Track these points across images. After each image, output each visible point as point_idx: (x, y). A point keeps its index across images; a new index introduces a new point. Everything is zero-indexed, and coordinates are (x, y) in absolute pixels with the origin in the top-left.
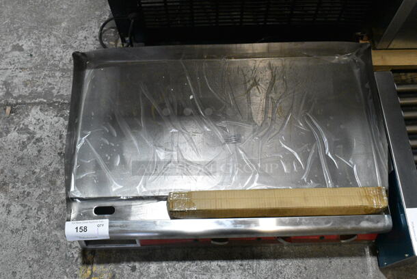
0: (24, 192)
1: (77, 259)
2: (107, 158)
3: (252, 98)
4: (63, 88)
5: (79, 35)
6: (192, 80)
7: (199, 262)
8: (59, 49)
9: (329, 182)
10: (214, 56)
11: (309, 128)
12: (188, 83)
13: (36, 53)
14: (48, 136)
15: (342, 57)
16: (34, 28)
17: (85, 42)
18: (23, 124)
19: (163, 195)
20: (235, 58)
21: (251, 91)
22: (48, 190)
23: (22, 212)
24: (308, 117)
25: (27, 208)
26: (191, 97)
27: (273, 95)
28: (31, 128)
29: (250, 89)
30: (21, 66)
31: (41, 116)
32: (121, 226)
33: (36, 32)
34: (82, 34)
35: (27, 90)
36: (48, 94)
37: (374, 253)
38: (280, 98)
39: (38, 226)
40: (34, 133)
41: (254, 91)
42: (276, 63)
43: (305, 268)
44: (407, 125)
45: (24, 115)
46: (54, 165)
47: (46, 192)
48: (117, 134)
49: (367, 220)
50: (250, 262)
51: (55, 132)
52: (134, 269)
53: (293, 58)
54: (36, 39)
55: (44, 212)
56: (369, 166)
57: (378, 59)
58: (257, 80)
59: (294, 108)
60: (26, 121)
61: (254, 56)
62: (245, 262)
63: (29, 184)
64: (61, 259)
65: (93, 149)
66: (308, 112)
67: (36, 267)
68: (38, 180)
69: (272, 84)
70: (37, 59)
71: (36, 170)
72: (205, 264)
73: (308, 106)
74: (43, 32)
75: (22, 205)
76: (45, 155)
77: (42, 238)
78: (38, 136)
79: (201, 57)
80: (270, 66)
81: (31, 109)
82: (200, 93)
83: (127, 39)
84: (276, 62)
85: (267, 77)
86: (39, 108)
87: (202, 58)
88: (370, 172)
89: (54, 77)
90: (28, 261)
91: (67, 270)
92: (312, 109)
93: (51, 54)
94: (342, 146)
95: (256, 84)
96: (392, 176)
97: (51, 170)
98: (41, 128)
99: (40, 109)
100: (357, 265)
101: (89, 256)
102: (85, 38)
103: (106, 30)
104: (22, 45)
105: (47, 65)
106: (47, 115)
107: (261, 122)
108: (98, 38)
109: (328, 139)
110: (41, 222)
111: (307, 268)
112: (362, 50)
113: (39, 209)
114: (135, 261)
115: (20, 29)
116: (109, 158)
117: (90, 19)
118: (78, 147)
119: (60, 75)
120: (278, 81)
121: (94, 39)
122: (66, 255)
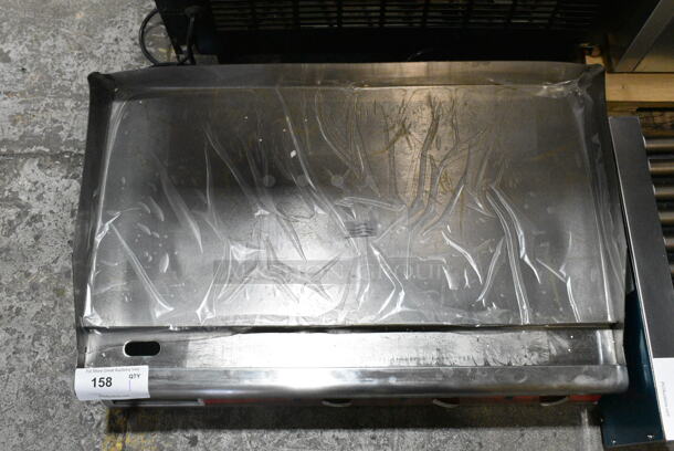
0: (11, 307)
1: (99, 424)
2: (147, 258)
3: (397, 157)
4: (78, 129)
5: (106, 35)
6: (294, 123)
7: (303, 432)
8: (71, 60)
9: (525, 307)
10: (334, 81)
11: (494, 212)
12: (287, 128)
13: (31, 66)
14: (51, 212)
15: (553, 86)
16: (29, 22)
17: (115, 48)
18: (10, 191)
19: (241, 324)
20: (371, 86)
21: (396, 145)
22: (51, 304)
23: (7, 343)
24: (492, 192)
25: (15, 336)
26: (293, 154)
27: (433, 152)
28: (23, 198)
29: (394, 142)
30: (7, 89)
31: (40, 176)
32: (169, 378)
33: (32, 28)
34: (110, 34)
35: (16, 130)
36: (51, 138)
37: (594, 422)
38: (446, 158)
39: (35, 366)
40: (28, 206)
41: (401, 144)
42: (439, 95)
43: (480, 444)
44: (661, 209)
45: (11, 175)
46: (61, 262)
47: (47, 307)
48: (165, 216)
49: (586, 373)
50: (389, 433)
51: (64, 205)
52: (194, 441)
53: (470, 87)
54: (31, 41)
55: (44, 343)
56: (593, 280)
57: (616, 90)
58: (407, 126)
59: (469, 175)
60: (15, 186)
61: (403, 82)
62: (379, 433)
63: (19, 293)
64: (72, 422)
65: (124, 243)
66: (491, 183)
67: (30, 435)
68: (34, 287)
69: (433, 132)
70: (33, 77)
71: (31, 271)
72: (312, 434)
73: (492, 172)
74: (44, 29)
75: (7, 330)
76: (47, 244)
77: (41, 386)
78: (34, 211)
79: (311, 82)
80: (430, 102)
81: (22, 166)
82: (309, 147)
83: (185, 48)
84: (441, 94)
85: (425, 121)
86: (36, 162)
87: (314, 84)
88: (596, 290)
89: (62, 108)
90: (17, 427)
91: (83, 442)
92: (499, 180)
93: (57, 68)
94: (548, 244)
95: (404, 131)
96: (631, 300)
97: (56, 270)
98: (39, 198)
99: (40, 165)
100: (567, 440)
101: (120, 420)
102: (116, 40)
103: (151, 28)
104: (9, 52)
105: (50, 87)
106: (50, 175)
107: (412, 199)
108: (138, 41)
109: (525, 233)
110: (39, 361)
111: (484, 444)
112: (589, 76)
113: (37, 337)
114: (195, 428)
115: (5, 24)
116: (151, 258)
117: (125, 7)
118: (98, 239)
119: (73, 105)
120: (443, 128)
121: (131, 43)
122: (81, 417)
